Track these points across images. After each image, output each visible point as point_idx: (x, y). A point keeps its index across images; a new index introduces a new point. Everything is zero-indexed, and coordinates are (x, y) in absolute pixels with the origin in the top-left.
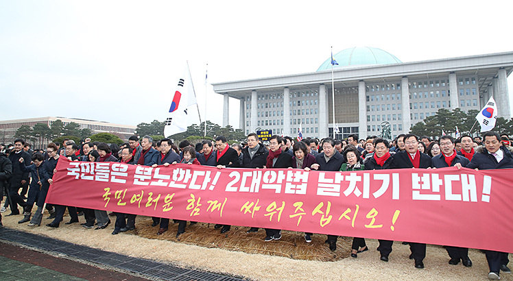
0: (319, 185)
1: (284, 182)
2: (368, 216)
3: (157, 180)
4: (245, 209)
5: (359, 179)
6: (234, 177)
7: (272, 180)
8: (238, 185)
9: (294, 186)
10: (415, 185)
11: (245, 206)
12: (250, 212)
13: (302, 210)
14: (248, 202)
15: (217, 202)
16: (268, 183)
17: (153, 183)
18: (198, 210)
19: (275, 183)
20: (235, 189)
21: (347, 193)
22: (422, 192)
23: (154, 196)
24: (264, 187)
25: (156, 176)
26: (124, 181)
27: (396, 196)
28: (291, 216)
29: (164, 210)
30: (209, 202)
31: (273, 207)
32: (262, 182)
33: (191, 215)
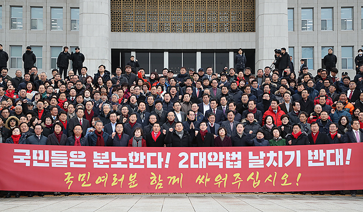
0: (250, 161)
1: (224, 161)
2: (283, 178)
3: (115, 163)
4: (199, 181)
5: (275, 155)
6: (183, 157)
7: (215, 159)
8: (188, 162)
9: (232, 163)
10: (310, 158)
11: (198, 179)
12: (203, 183)
13: (240, 178)
14: (200, 176)
15: (174, 177)
16: (213, 162)
17: (113, 166)
18: (161, 184)
19: (218, 161)
20: (187, 166)
21: (268, 165)
22: (314, 161)
23: (119, 177)
24: (210, 164)
25: (114, 159)
26: (84, 166)
27: (299, 164)
28: (233, 183)
29: (130, 187)
30: (168, 178)
31: (219, 178)
32: (207, 161)
33: (156, 188)
